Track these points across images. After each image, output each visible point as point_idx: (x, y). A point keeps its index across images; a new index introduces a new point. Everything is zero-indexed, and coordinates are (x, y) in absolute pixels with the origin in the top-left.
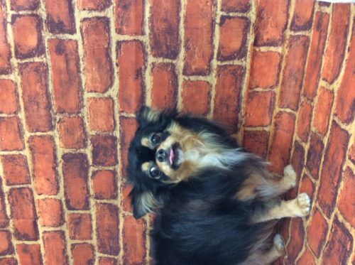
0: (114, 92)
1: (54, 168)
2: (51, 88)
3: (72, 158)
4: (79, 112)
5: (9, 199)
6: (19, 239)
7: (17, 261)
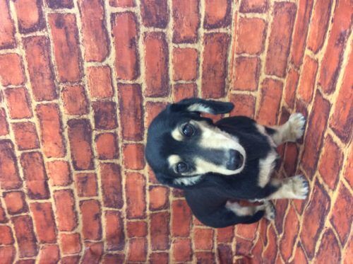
0: (111, 60)
1: (61, 133)
2: (53, 59)
3: (77, 124)
4: (80, 81)
5: (21, 163)
6: (33, 198)
7: (31, 218)
